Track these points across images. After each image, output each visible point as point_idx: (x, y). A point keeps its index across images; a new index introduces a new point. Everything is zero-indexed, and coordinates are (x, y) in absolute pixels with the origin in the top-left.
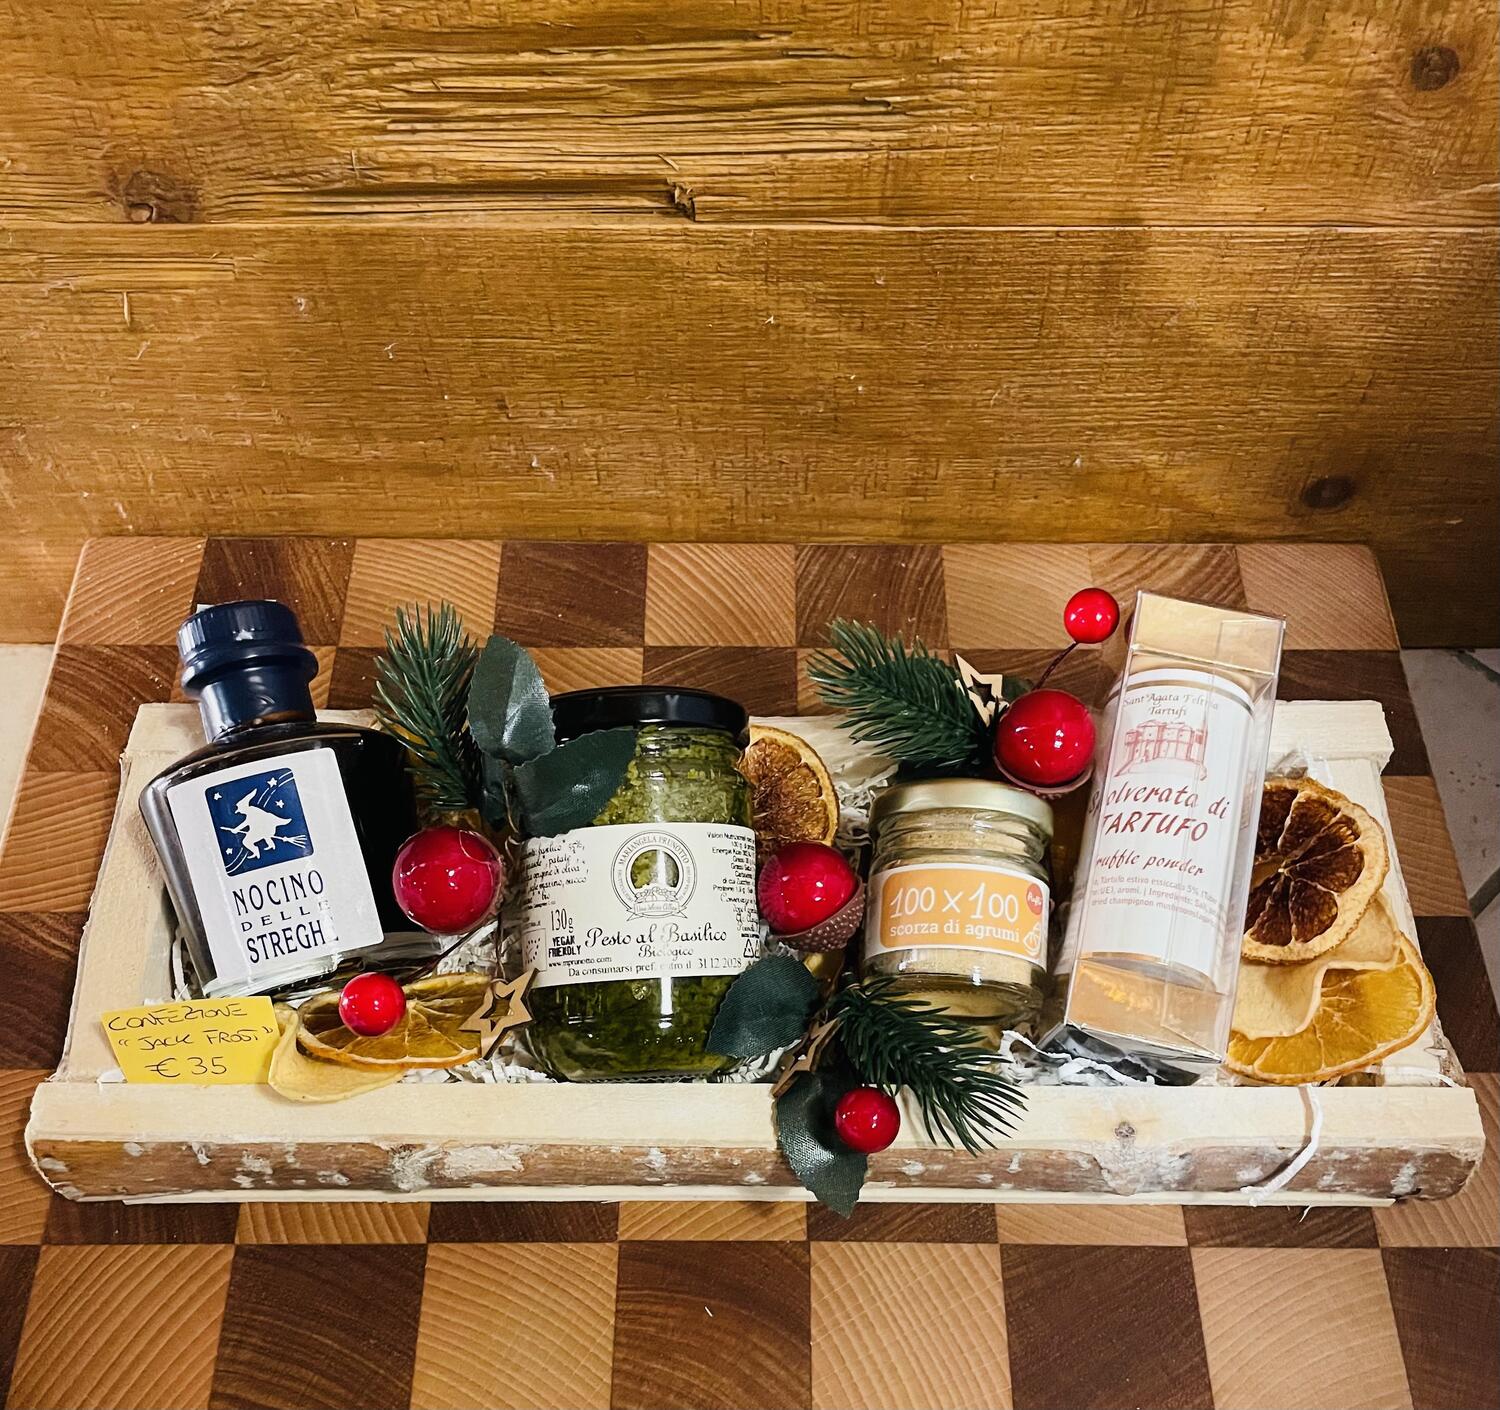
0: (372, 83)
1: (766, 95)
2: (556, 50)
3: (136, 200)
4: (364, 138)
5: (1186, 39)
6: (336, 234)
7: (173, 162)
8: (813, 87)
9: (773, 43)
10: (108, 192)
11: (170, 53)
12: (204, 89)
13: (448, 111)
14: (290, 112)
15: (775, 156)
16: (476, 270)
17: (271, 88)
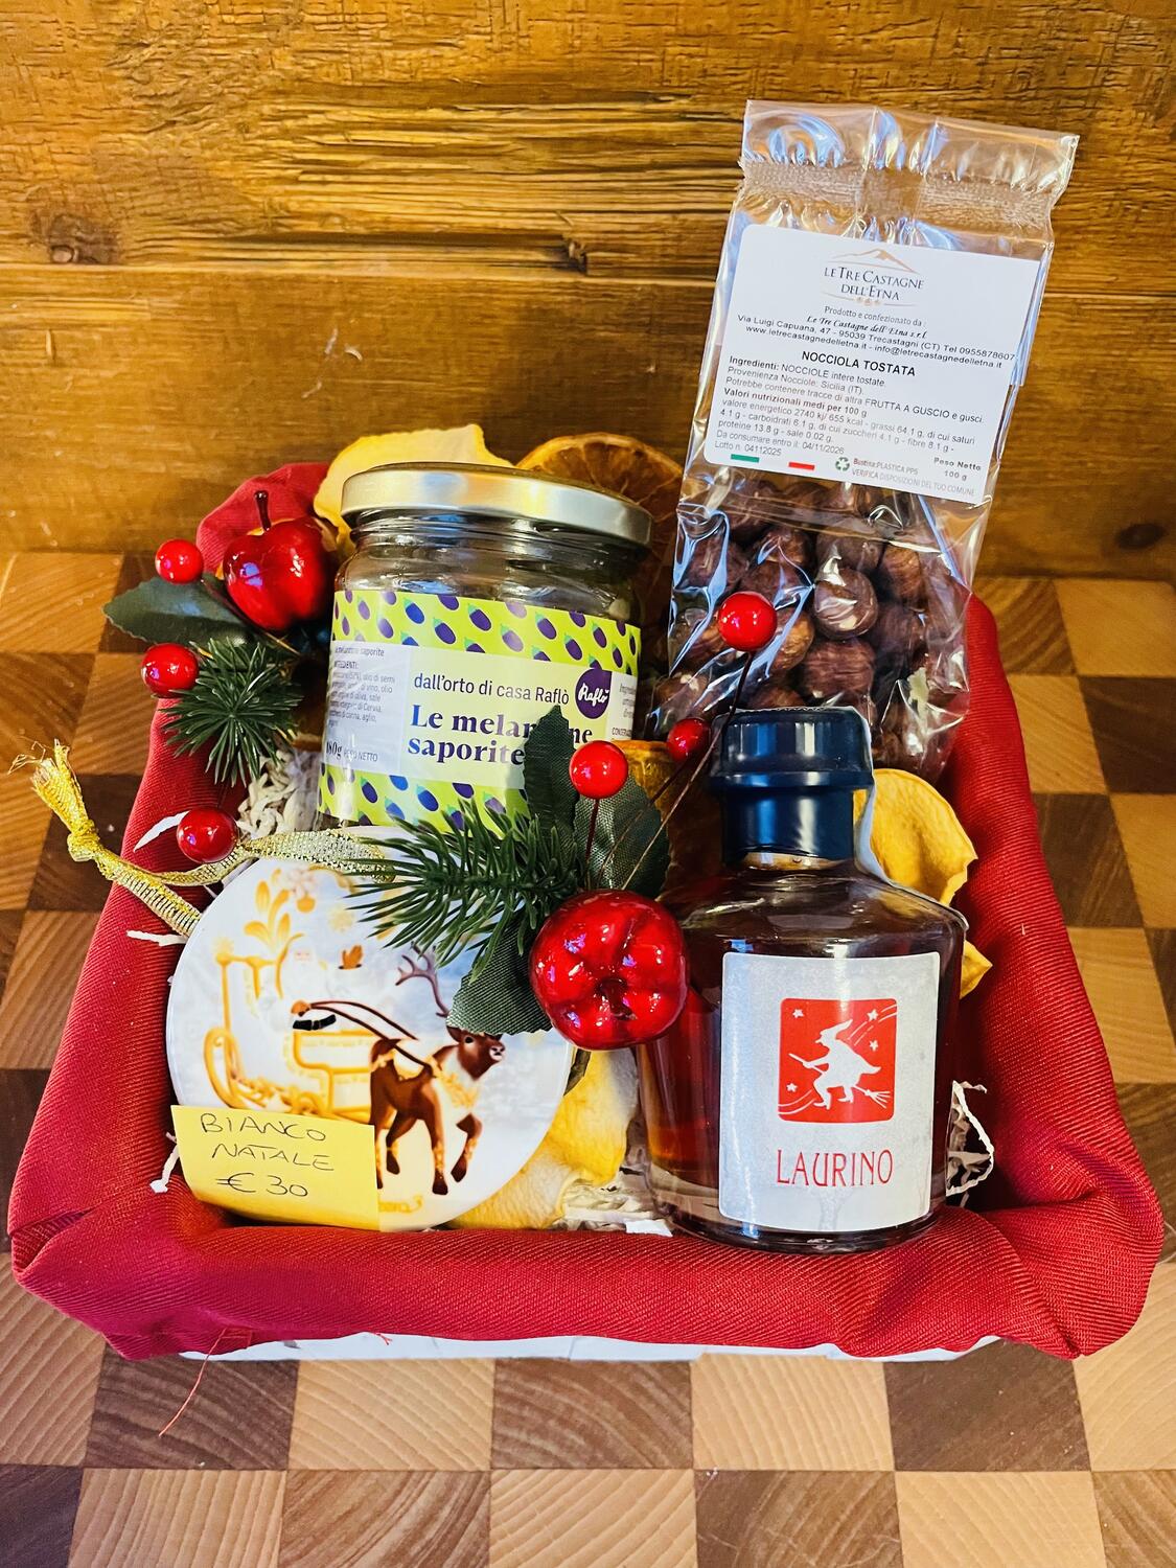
0: (285, 134)
1: (661, 156)
2: (463, 107)
3: (59, 242)
4: (277, 188)
5: (1064, 115)
6: (248, 279)
7: (94, 205)
8: (706, 150)
9: (672, 106)
10: (31, 234)
11: (90, 101)
12: (124, 136)
13: (356, 164)
14: (206, 160)
15: (664, 216)
16: (379, 316)
17: (189, 136)
